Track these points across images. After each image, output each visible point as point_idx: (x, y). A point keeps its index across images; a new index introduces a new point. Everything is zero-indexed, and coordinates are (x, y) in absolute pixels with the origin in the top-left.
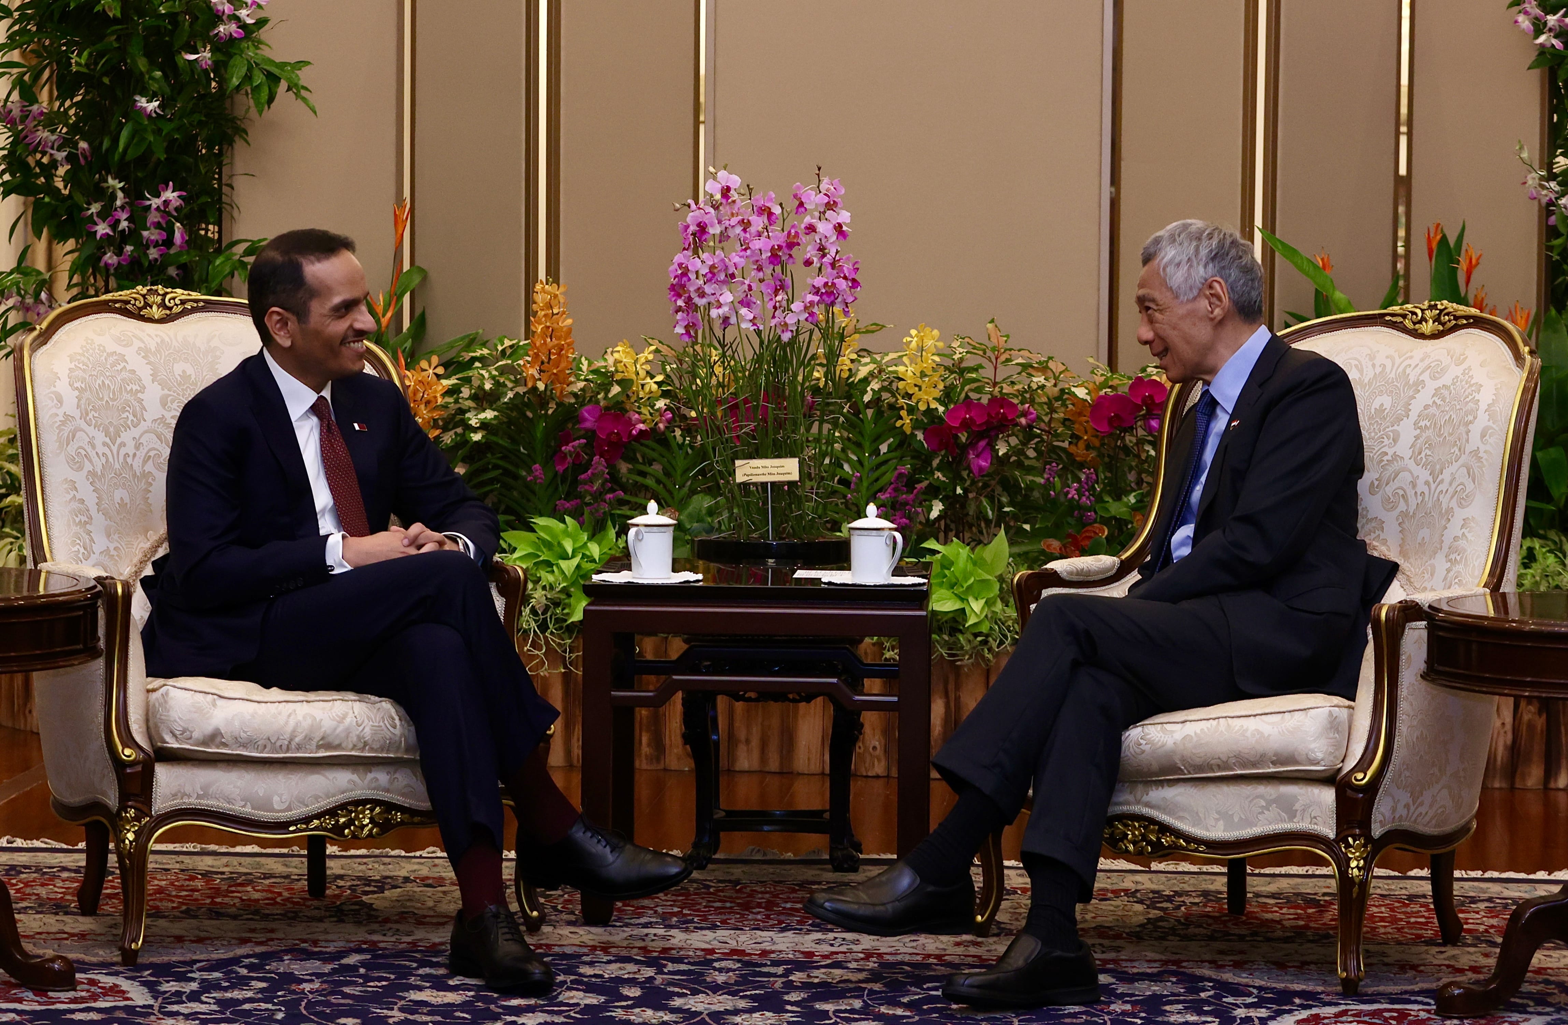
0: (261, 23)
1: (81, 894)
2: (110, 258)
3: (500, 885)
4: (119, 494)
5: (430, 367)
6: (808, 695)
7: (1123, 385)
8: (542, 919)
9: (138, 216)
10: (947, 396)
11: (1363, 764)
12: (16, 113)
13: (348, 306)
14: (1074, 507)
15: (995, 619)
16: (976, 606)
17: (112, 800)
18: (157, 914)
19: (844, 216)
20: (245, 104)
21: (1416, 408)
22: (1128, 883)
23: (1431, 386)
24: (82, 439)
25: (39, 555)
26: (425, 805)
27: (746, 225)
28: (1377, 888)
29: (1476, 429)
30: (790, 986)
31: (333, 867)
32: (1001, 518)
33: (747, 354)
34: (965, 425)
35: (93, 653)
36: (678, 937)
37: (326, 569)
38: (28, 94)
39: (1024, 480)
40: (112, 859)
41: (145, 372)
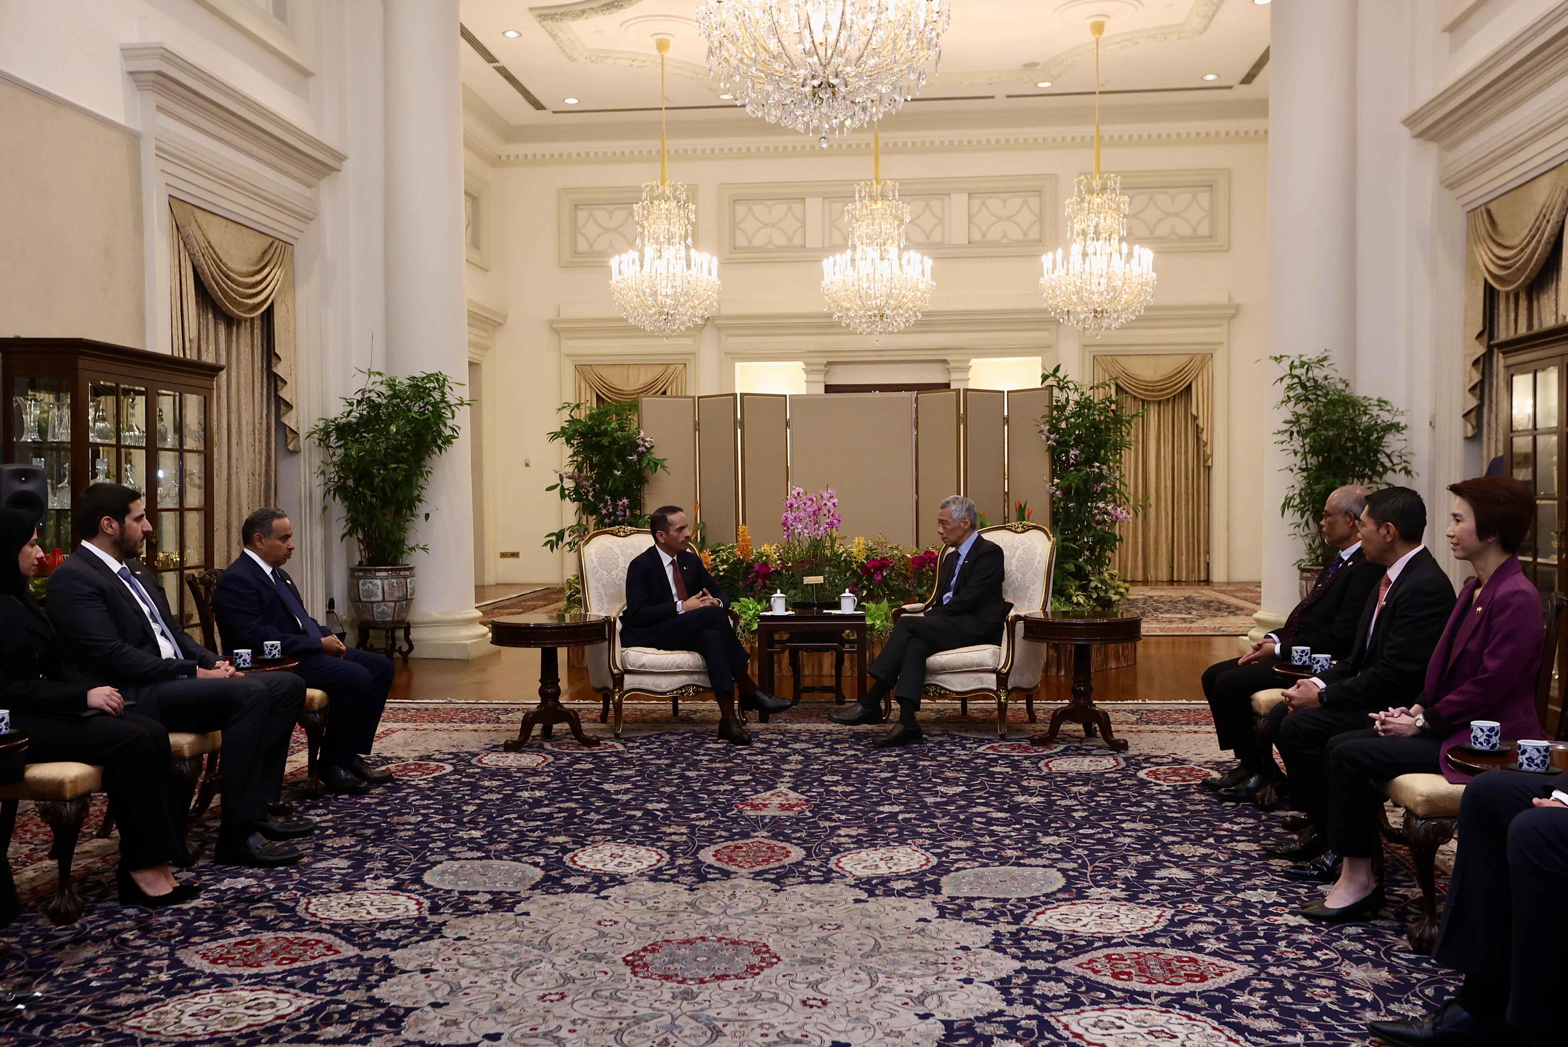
0: (652, 447)
1: (601, 717)
2: (607, 520)
3: (734, 711)
4: (612, 591)
5: (707, 552)
6: (827, 649)
7: (922, 553)
8: (747, 721)
9: (615, 507)
10: (867, 558)
11: (1004, 667)
12: (576, 475)
13: (682, 528)
14: (908, 591)
15: (884, 626)
16: (878, 622)
17: (611, 686)
18: (625, 722)
19: (836, 501)
20: (648, 472)
21: (1017, 555)
22: (929, 706)
23: (1021, 548)
24: (599, 574)
25: (587, 610)
26: (710, 686)
27: (805, 504)
28: (1009, 706)
29: (1036, 561)
30: (825, 740)
31: (680, 707)
32: (885, 595)
33: (806, 544)
34: (873, 567)
35: (605, 640)
36: (789, 726)
37: (677, 612)
38: (580, 470)
39: (892, 583)
40: (611, 706)
41: (619, 552)
